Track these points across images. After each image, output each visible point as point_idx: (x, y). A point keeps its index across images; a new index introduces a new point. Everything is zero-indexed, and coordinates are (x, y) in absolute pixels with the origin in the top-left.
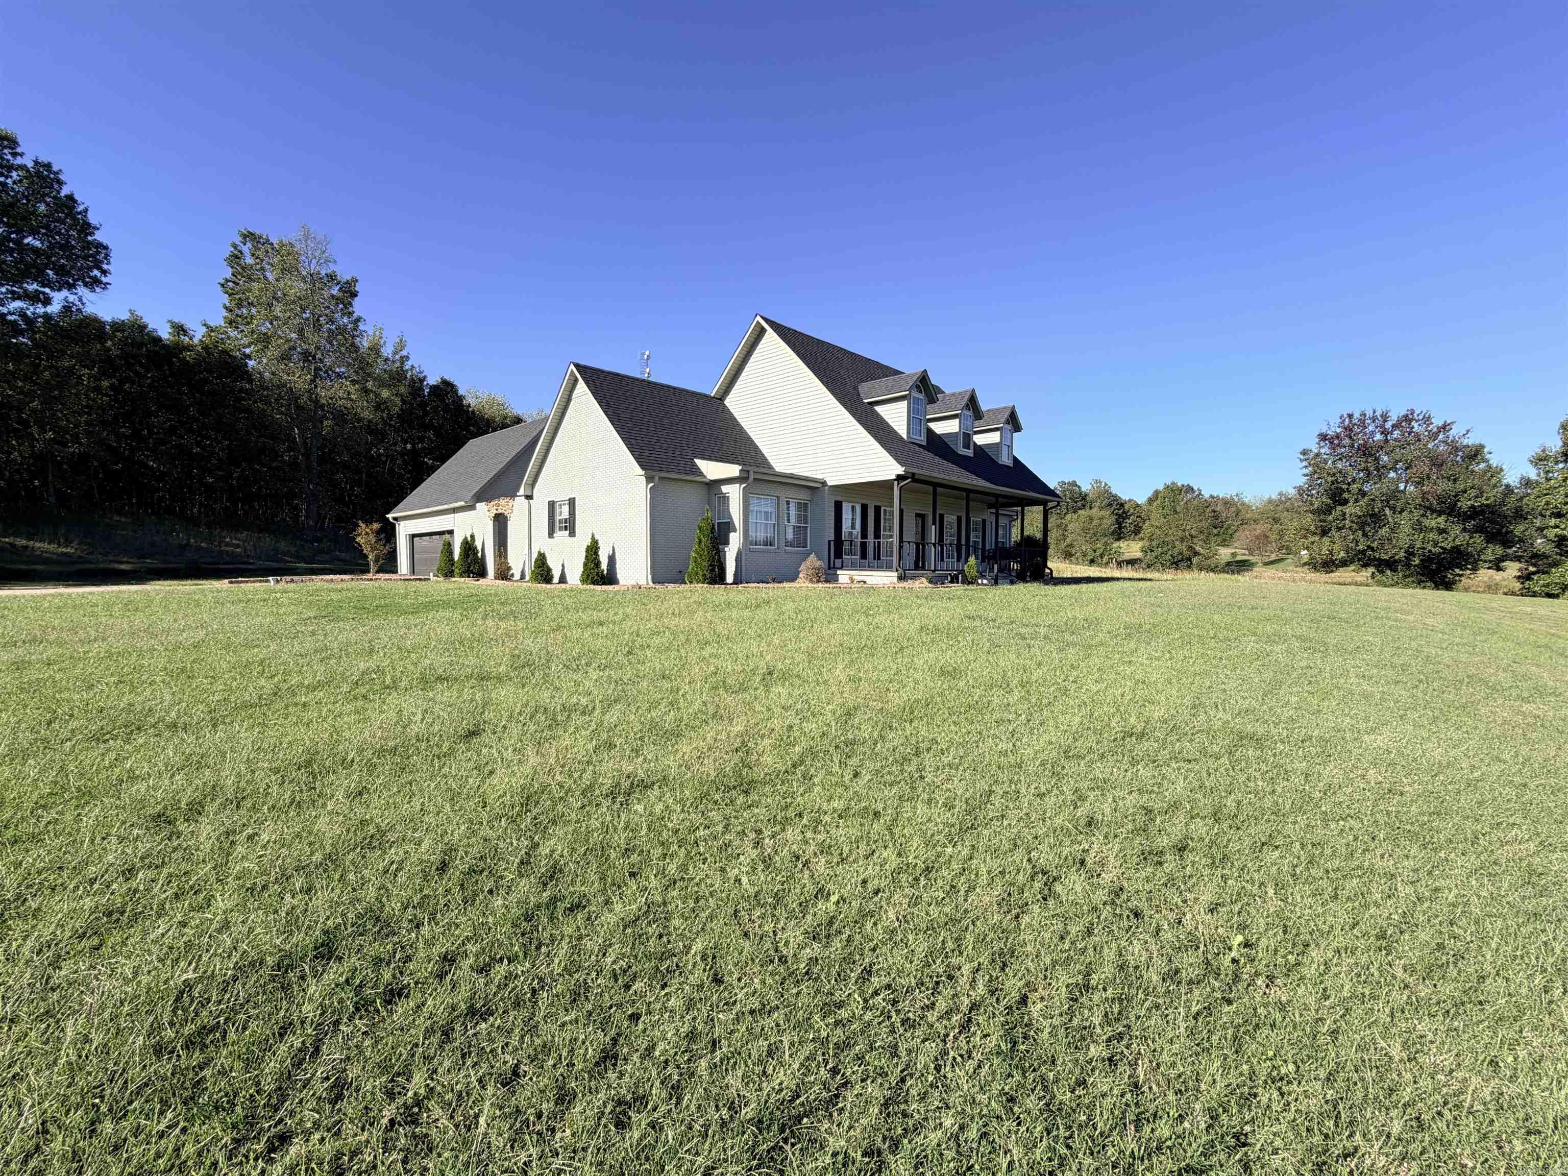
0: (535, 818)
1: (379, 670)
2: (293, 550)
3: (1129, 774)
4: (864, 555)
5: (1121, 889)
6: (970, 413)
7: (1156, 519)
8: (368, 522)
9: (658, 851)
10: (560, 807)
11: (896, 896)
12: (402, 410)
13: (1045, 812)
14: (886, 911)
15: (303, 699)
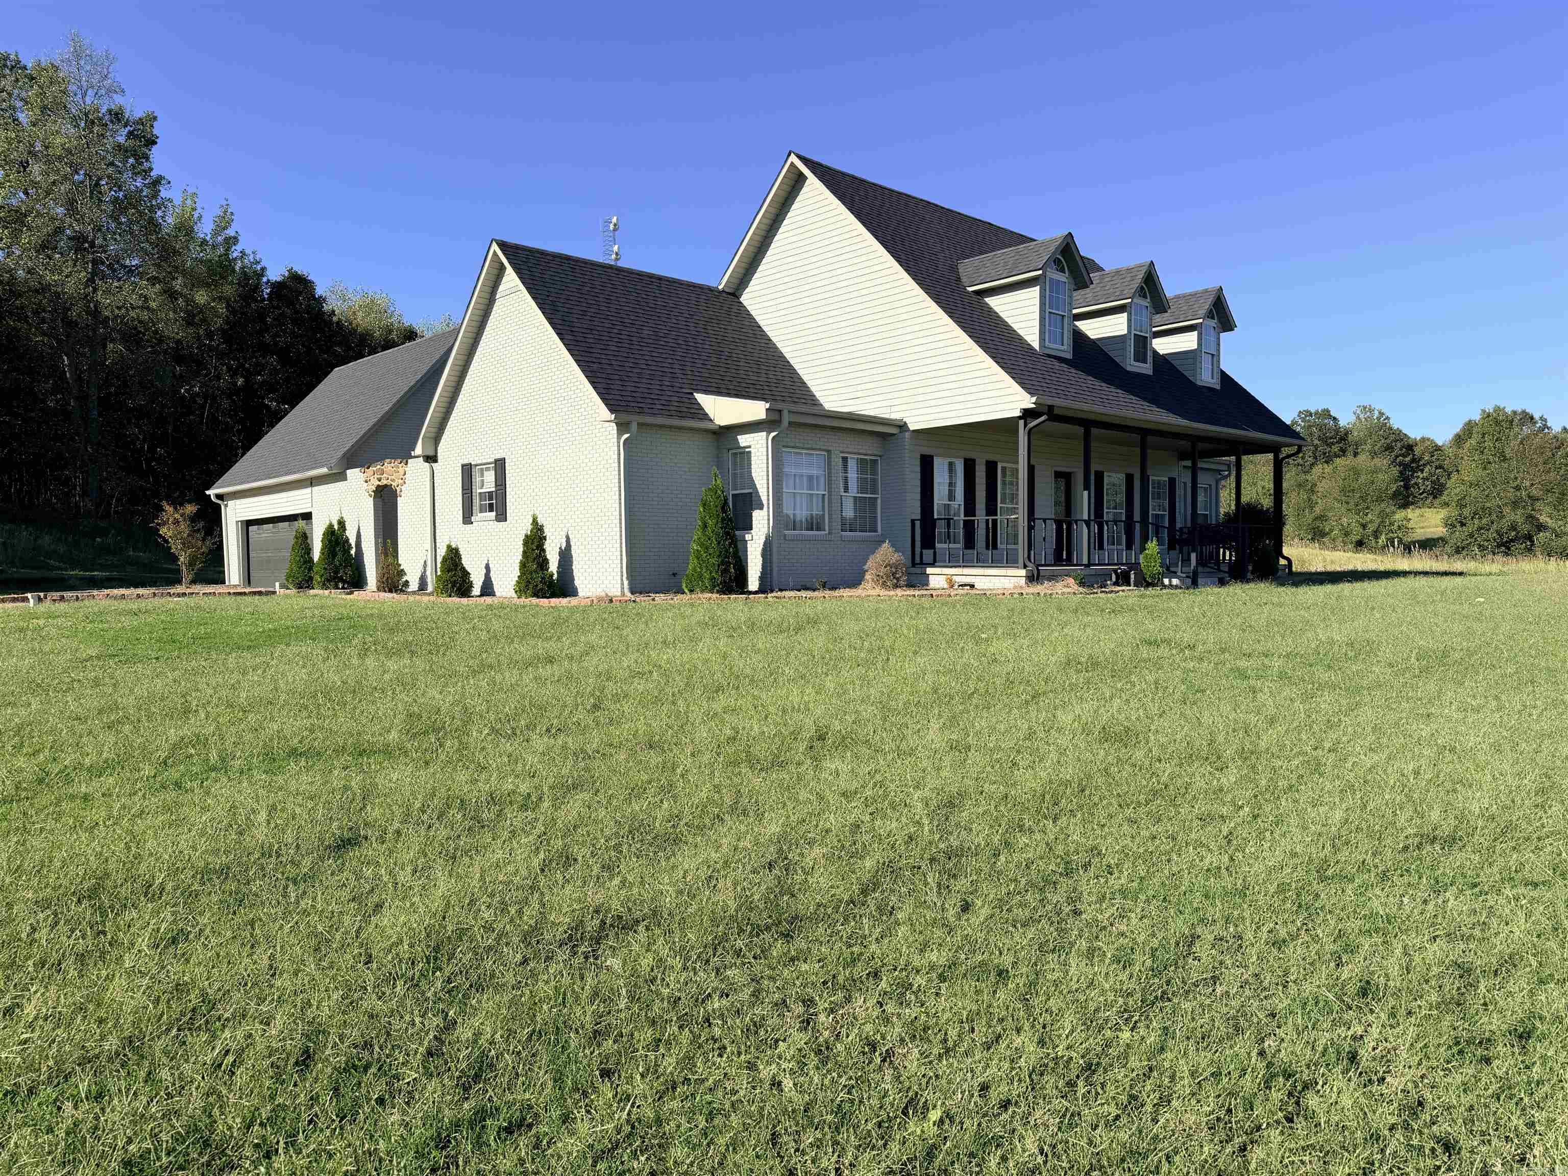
0: (449, 981)
1: (200, 741)
2: (62, 549)
3: (1430, 906)
4: (970, 543)
5: (1420, 1104)
6: (1146, 302)
7: (1470, 470)
8: (177, 503)
9: (646, 1035)
10: (488, 964)
11: (1038, 1114)
12: (227, 322)
13: (1286, 973)
14: (1021, 1138)
15: (83, 789)
